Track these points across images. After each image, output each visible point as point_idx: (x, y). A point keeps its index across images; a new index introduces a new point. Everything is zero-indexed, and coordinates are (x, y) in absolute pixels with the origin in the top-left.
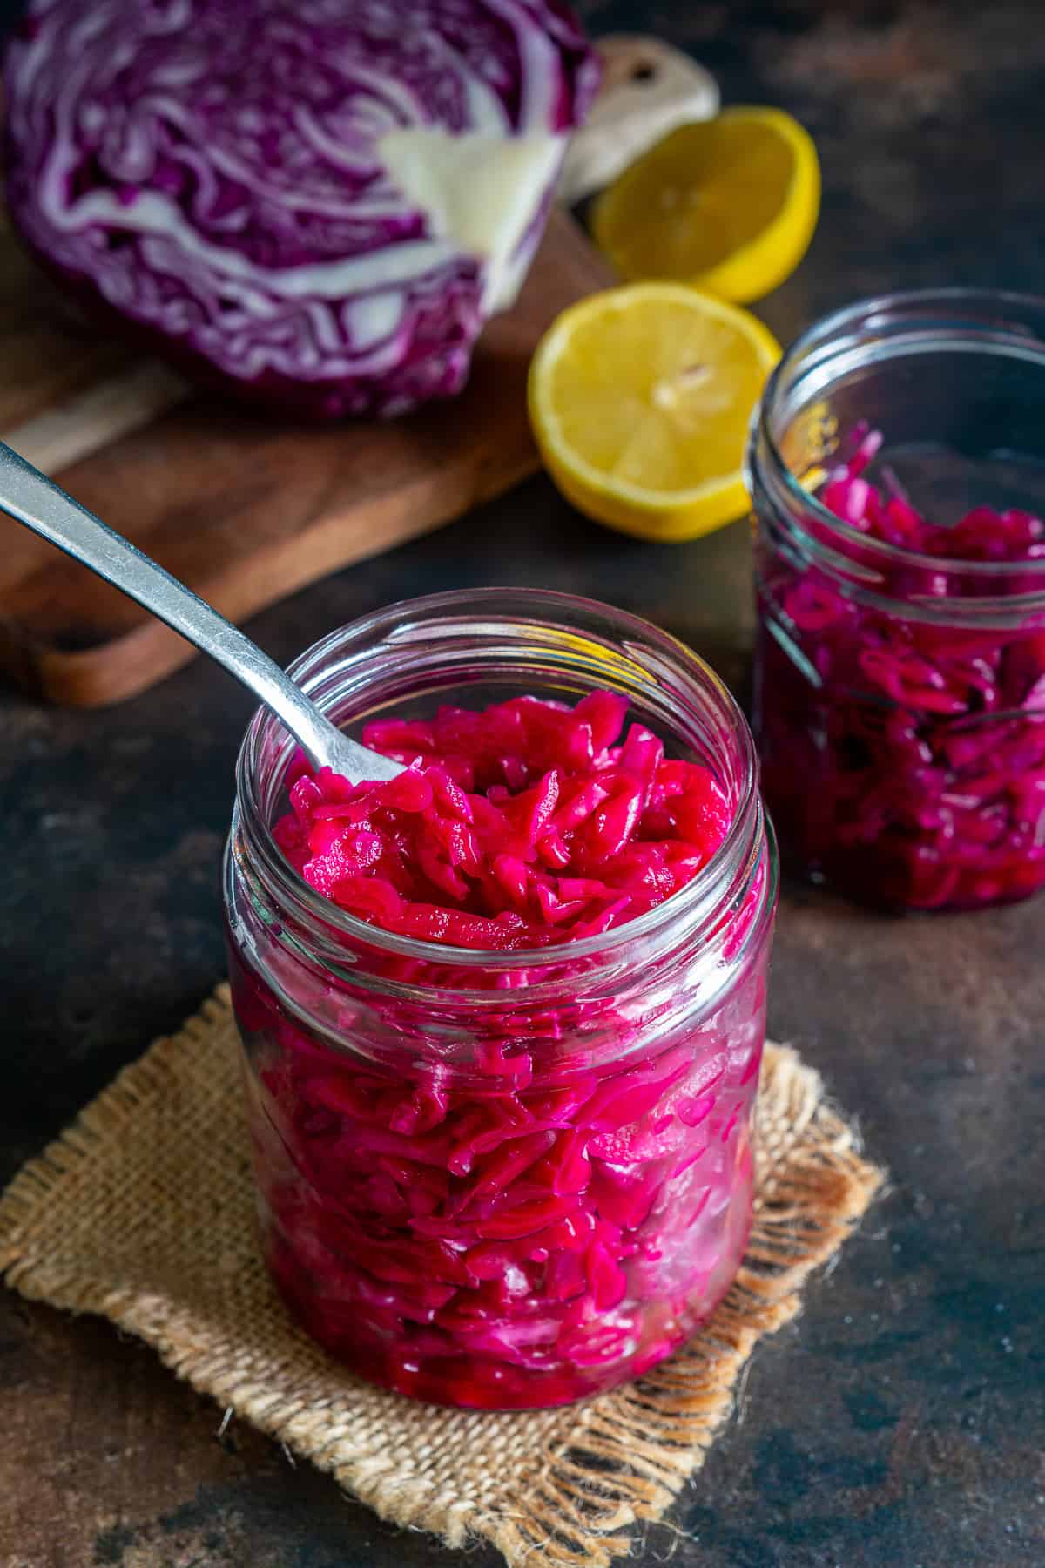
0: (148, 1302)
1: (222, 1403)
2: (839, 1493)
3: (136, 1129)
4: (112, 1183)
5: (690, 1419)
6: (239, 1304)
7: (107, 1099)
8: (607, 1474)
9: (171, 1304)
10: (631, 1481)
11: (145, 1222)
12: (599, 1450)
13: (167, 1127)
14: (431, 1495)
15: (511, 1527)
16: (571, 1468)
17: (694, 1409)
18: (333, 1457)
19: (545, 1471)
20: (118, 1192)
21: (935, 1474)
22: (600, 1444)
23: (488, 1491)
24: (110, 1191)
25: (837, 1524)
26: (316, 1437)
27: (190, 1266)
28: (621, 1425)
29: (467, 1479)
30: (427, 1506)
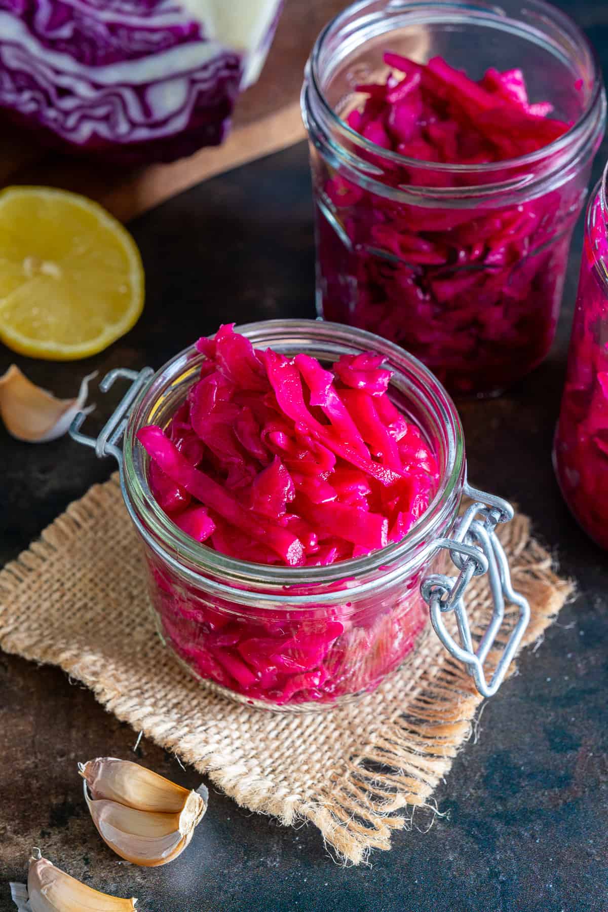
0: (89, 658)
1: (136, 729)
2: (540, 793)
3: (79, 544)
4: (63, 579)
5: (442, 741)
6: (147, 663)
7: (60, 522)
8: (388, 775)
9: (102, 661)
10: (404, 779)
11: (85, 605)
12: (384, 760)
13: (99, 544)
14: (273, 790)
15: (325, 811)
16: (364, 772)
17: (446, 733)
18: (208, 765)
19: (347, 775)
20: (68, 585)
21: (603, 782)
22: (383, 756)
23: (309, 788)
24: (62, 584)
25: (539, 813)
26: (196, 751)
27: (115, 636)
28: (396, 743)
29: (296, 780)
30: (269, 798)
